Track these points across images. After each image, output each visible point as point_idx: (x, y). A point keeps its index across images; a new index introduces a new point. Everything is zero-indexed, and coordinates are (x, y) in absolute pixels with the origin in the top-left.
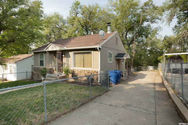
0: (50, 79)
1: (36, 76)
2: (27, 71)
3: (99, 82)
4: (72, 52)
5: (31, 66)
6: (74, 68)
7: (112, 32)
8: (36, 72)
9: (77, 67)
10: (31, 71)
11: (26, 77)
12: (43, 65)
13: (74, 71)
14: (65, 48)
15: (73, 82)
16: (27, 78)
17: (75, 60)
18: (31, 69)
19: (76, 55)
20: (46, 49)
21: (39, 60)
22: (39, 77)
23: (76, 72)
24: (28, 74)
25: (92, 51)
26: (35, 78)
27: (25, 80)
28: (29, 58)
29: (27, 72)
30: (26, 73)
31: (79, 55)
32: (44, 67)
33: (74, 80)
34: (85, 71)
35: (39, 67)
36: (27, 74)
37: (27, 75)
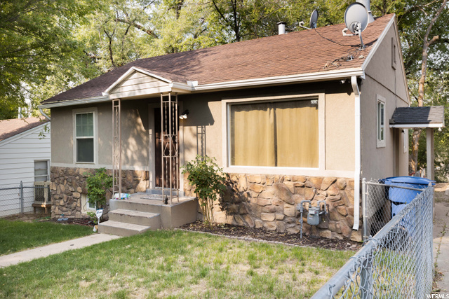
0: (133, 213)
1: (62, 203)
2: (22, 183)
3: (356, 227)
4: (224, 102)
5: (33, 165)
6: (231, 166)
7: (375, 19)
8: (62, 187)
9: (245, 164)
10: (32, 185)
11: (18, 206)
12: (91, 159)
13: (234, 179)
14: (194, 85)
15: (227, 225)
16: (22, 208)
17: (233, 135)
18: (33, 175)
19: (240, 115)
20: (110, 92)
21: (74, 138)
22: (74, 204)
23: (242, 185)
24: (25, 195)
25: (321, 96)
26: (57, 210)
27: (14, 217)
28: (25, 134)
29: (22, 188)
30: (18, 191)
31: (253, 114)
32: (96, 164)
33: (230, 220)
34: (283, 180)
35: (74, 164)
36: (22, 193)
37: (22, 199)
